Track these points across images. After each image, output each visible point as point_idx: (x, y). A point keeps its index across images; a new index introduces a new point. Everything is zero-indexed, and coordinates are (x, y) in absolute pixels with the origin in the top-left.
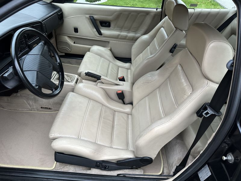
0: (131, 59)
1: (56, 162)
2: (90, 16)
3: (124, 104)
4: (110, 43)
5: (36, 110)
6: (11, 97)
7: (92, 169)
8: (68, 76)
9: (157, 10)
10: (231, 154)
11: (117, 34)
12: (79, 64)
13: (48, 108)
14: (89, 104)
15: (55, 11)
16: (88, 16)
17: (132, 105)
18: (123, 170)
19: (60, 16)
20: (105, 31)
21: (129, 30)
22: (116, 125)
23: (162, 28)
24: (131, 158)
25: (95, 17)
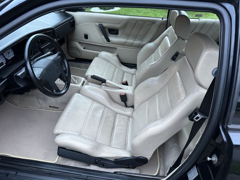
0: (136, 65)
1: (58, 156)
2: (99, 24)
3: (126, 107)
4: (117, 50)
5: (45, 109)
6: (23, 95)
7: (91, 165)
8: (75, 78)
9: (162, 19)
10: (215, 155)
11: (124, 41)
12: (87, 68)
13: (55, 107)
14: (92, 105)
15: (67, 19)
16: (97, 24)
17: (134, 108)
18: (120, 169)
19: (72, 23)
20: (113, 38)
21: (135, 38)
22: (117, 126)
23: (166, 37)
24: (127, 157)
25: (105, 25)
